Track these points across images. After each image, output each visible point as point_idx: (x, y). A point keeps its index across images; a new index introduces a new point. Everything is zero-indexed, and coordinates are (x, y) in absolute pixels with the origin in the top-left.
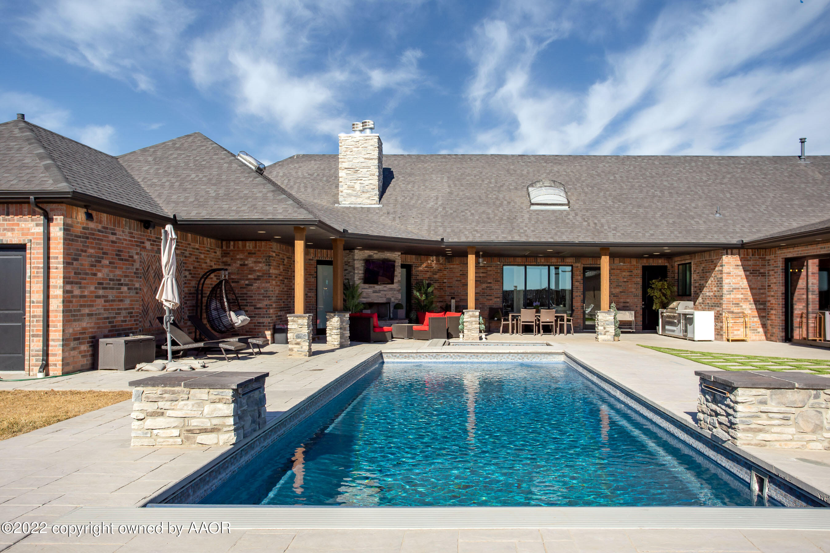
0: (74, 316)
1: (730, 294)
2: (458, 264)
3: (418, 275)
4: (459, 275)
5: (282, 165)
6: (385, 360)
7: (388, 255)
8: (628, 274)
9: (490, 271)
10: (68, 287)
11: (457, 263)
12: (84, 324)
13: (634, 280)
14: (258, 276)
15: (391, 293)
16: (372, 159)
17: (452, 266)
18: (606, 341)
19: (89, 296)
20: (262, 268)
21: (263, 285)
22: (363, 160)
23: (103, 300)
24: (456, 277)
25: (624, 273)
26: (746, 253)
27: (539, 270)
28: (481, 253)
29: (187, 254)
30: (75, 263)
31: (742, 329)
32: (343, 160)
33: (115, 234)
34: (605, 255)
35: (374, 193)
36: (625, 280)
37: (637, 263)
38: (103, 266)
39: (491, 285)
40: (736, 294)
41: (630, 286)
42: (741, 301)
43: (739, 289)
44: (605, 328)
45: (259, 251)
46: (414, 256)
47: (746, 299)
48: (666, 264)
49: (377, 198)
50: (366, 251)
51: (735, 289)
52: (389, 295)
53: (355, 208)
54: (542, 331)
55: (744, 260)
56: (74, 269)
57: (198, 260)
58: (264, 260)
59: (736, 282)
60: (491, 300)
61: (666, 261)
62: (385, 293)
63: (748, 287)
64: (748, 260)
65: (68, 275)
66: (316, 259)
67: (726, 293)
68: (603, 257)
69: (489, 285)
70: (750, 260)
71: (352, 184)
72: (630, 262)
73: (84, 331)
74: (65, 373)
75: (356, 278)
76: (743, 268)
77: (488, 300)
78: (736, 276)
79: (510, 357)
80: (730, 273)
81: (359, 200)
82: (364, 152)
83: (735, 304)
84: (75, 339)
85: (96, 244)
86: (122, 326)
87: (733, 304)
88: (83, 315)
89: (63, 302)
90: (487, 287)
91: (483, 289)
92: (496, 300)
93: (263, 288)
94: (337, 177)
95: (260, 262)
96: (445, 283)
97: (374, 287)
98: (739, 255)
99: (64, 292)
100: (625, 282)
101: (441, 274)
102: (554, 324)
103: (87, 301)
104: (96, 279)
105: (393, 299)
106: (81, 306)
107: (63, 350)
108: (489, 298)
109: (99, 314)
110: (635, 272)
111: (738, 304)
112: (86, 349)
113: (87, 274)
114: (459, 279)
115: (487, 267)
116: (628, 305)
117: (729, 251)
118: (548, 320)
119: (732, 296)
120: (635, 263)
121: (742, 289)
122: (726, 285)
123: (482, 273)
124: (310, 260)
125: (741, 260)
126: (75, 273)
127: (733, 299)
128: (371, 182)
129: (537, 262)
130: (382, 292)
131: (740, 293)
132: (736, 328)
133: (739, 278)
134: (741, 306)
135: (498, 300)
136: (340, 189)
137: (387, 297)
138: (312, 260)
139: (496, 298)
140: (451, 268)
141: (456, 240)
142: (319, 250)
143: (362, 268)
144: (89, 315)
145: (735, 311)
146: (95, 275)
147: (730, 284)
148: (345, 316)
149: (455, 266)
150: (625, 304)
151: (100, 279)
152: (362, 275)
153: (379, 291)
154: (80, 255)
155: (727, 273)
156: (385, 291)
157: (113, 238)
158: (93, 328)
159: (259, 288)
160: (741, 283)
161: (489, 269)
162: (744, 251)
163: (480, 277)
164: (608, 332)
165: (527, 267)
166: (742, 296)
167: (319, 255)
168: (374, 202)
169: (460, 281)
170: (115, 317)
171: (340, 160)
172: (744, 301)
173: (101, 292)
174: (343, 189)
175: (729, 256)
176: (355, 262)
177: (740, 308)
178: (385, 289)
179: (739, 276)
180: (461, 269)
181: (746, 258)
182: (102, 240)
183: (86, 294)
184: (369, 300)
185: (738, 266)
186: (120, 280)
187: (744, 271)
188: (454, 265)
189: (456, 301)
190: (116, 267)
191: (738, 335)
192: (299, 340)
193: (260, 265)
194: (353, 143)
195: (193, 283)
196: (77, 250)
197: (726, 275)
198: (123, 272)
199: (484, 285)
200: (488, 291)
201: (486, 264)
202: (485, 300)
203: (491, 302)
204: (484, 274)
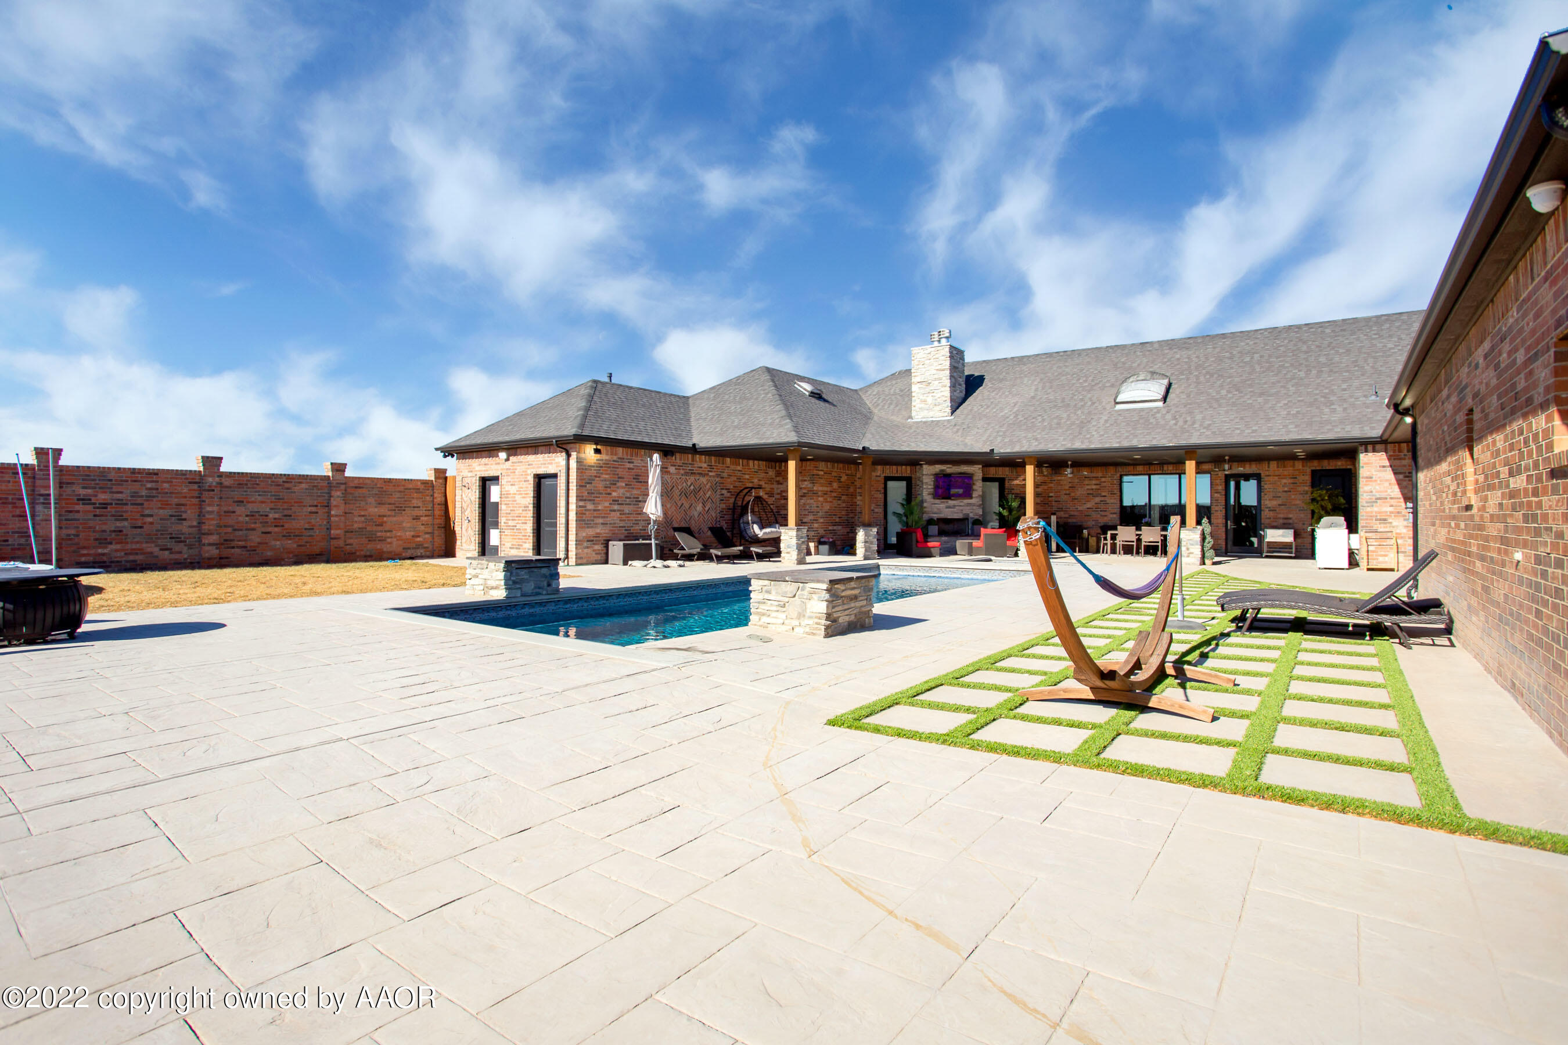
0: (587, 524)
1: (1372, 506)
3: (1013, 489)
4: (1067, 488)
5: (881, 384)
6: (882, 572)
7: (964, 468)
8: (1291, 481)
9: (1105, 482)
10: (581, 503)
12: (598, 531)
13: (1299, 489)
14: (804, 493)
15: (969, 508)
16: (943, 370)
17: (1059, 478)
18: (1189, 564)
19: (603, 510)
20: (807, 485)
21: (808, 501)
22: (935, 372)
23: (618, 513)
25: (1284, 481)
26: (1397, 448)
27: (1163, 480)
28: (1070, 463)
29: (725, 475)
30: (588, 485)
31: (1393, 555)
32: (915, 374)
33: (633, 463)
34: (1191, 460)
35: (946, 405)
36: (1286, 489)
37: (1303, 466)
38: (618, 488)
39: (1105, 499)
40: (1380, 505)
41: (1293, 497)
42: (1390, 516)
43: (1386, 498)
44: (1188, 549)
45: (805, 470)
46: (1007, 469)
47: (1398, 513)
48: (1349, 467)
49: (949, 410)
50: (937, 466)
51: (1379, 499)
52: (967, 510)
53: (925, 422)
54: (1122, 552)
55: (1394, 459)
56: (587, 490)
57: (739, 479)
58: (809, 479)
59: (1382, 489)
60: (1106, 516)
61: (1348, 463)
62: (961, 508)
63: (1400, 496)
64: (1400, 459)
65: (581, 495)
66: (884, 475)
67: (1366, 505)
68: (1187, 462)
69: (1103, 499)
70: (1405, 459)
71: (925, 397)
72: (1294, 466)
73: (597, 535)
74: (577, 564)
75: (925, 493)
76: (1393, 470)
77: (1101, 516)
78: (1381, 481)
79: (1002, 574)
80: (1371, 478)
81: (931, 414)
82: (936, 364)
83: (1380, 520)
84: (588, 541)
85: (611, 471)
86: (640, 533)
87: (1376, 520)
88: (596, 524)
89: (576, 514)
90: (1101, 501)
91: (1096, 504)
92: (1111, 516)
93: (808, 504)
94: (910, 391)
95: (805, 481)
96: (1052, 497)
97: (947, 502)
98: (1386, 453)
99: (577, 507)
100: (1286, 491)
101: (1046, 487)
102: (1135, 544)
103: (600, 514)
104: (611, 497)
105: (971, 515)
106: (595, 517)
107: (576, 548)
109: (615, 523)
110: (1301, 478)
111: (1385, 520)
112: (600, 548)
113: (600, 494)
114: (1067, 492)
115: (1101, 477)
116: (1291, 521)
117: (1370, 447)
118: (1152, 539)
119: (1375, 509)
120: (1301, 467)
121: (1391, 498)
122: (1365, 494)
123: (1095, 484)
124: (877, 476)
125: (1389, 459)
126: (588, 493)
127: (1376, 512)
128: (943, 394)
129: (1163, 470)
130: (957, 507)
131: (1388, 504)
132: (1383, 553)
133: (1387, 484)
134: (1391, 523)
135: (1115, 516)
136: (913, 404)
137: (964, 512)
138: (880, 476)
139: (1111, 513)
141: (1008, 450)
142: (888, 467)
143: (932, 483)
144: (602, 524)
145: (1380, 530)
146: (610, 494)
147: (1371, 492)
148: (871, 530)
150: (1286, 521)
151: (615, 497)
152: (932, 490)
153: (954, 506)
154: (594, 480)
155: (1367, 478)
156: (960, 506)
157: (631, 466)
158: (608, 533)
159: (804, 504)
160: (1389, 491)
161: (1103, 479)
162: (1395, 446)
163: (1092, 489)
164: (1192, 553)
165: (1152, 476)
166: (1391, 509)
167: (888, 471)
168: (946, 414)
169: (1069, 494)
170: (632, 527)
171: (913, 375)
172: (1395, 516)
173: (616, 507)
174: (916, 403)
175: (1370, 454)
176: (924, 477)
177: (1388, 525)
178: (961, 504)
179: (1387, 480)
181: (1398, 456)
182: (617, 468)
183: (600, 508)
184: (942, 516)
185: (1384, 467)
186: (638, 498)
187: (1395, 474)
189: (1057, 518)
190: (633, 488)
191: (1386, 562)
192: (789, 550)
193: (806, 483)
194: (925, 356)
195: (732, 500)
196: (591, 476)
197: (1364, 480)
198: (642, 492)
199: (1098, 499)
200: (1102, 506)
201: (1100, 474)
202: (1099, 516)
203: (1105, 518)
204: (1098, 487)
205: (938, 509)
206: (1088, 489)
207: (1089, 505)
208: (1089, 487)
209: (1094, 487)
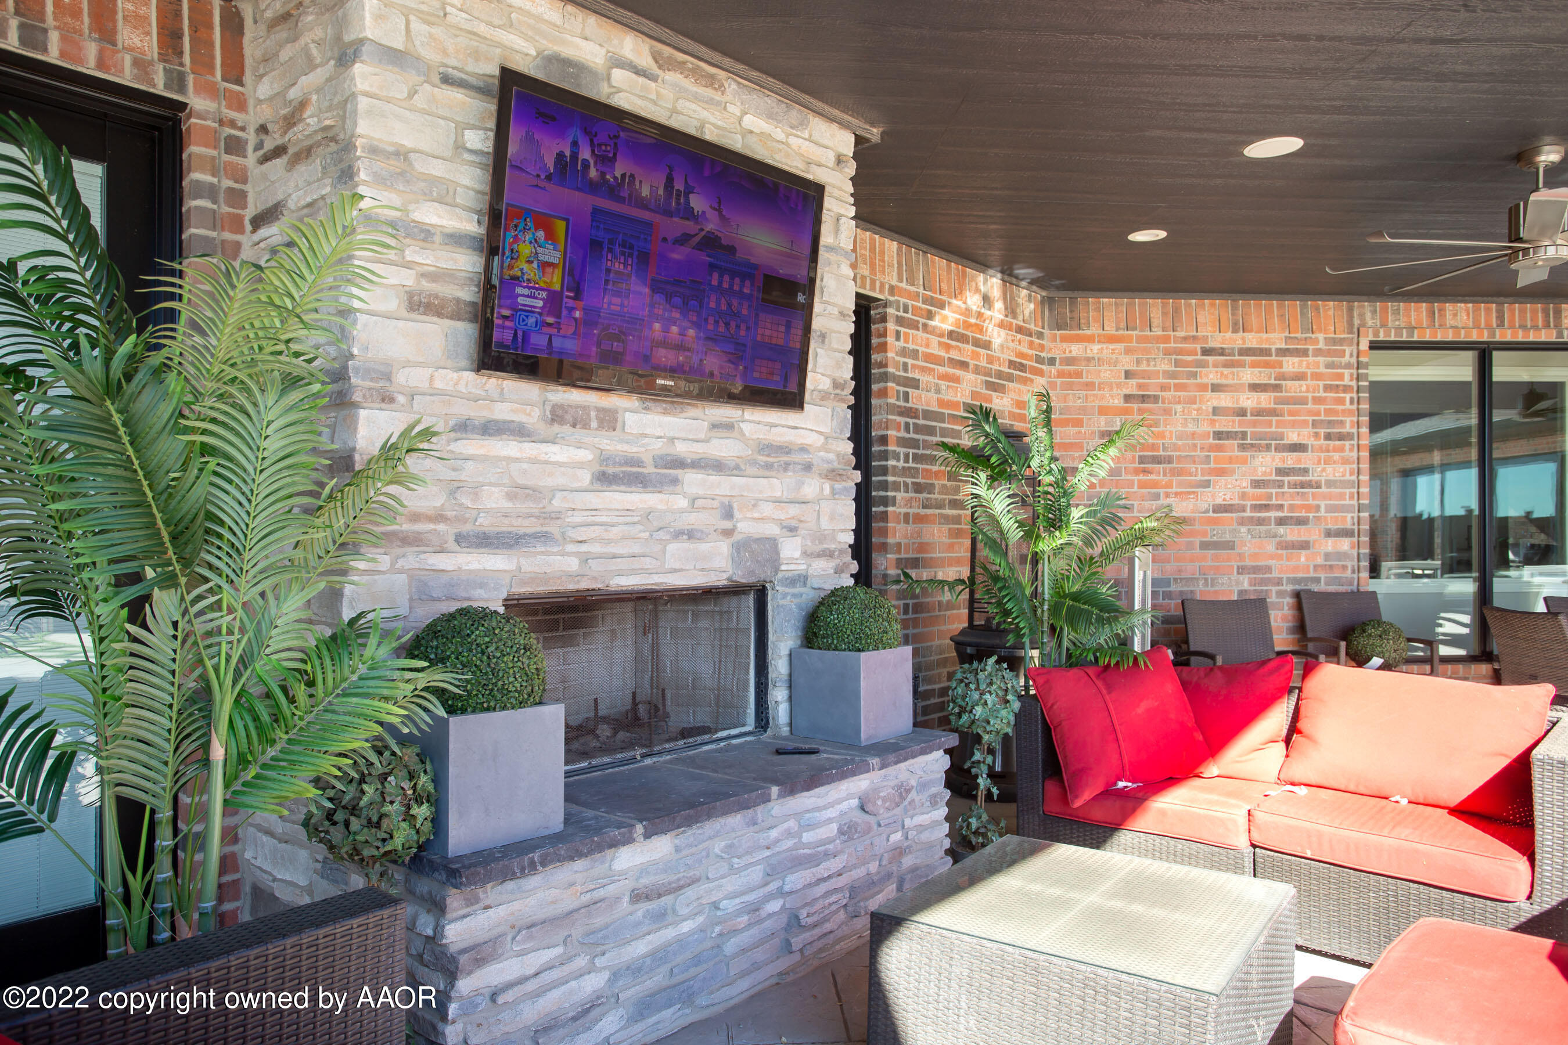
2: (1111, 339)
3: (915, 384)
4: (1118, 402)
9: (1300, 377)
11: (1110, 329)
15: (777, 486)
17: (1076, 349)
24: (1103, 411)
39: (1306, 460)
52: (764, 507)
60: (1305, 545)
62: (723, 486)
69: (1290, 460)
90: (1280, 472)
91: (1257, 484)
92: (1330, 545)
97: (609, 421)
105: (791, 551)
108: (1290, 533)
115: (1283, 352)
123: (1255, 387)
130: (693, 481)
135: (1345, 545)
137: (746, 527)
139: (1329, 534)
140: (1070, 361)
149: (1095, 348)
153: (665, 468)
156: (718, 466)
161: (1291, 364)
163: (1242, 412)
178: (723, 448)
180: (1127, 362)
188: (1090, 339)
199: (1265, 463)
200: (1289, 499)
201: (1276, 340)
202: (1270, 547)
203: (1303, 557)
204: (1264, 400)
205: (519, 491)
206: (1216, 411)
207: (1224, 491)
208: (1224, 400)
209: (1249, 401)
